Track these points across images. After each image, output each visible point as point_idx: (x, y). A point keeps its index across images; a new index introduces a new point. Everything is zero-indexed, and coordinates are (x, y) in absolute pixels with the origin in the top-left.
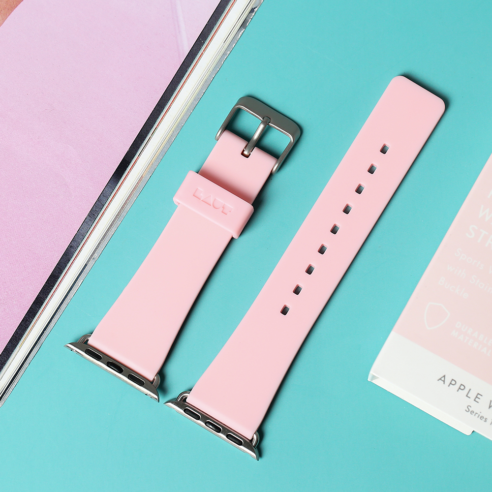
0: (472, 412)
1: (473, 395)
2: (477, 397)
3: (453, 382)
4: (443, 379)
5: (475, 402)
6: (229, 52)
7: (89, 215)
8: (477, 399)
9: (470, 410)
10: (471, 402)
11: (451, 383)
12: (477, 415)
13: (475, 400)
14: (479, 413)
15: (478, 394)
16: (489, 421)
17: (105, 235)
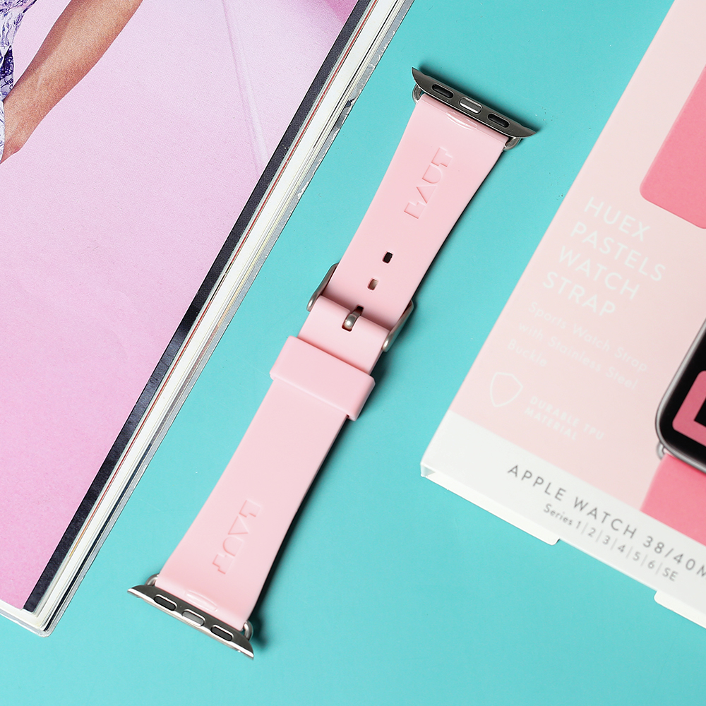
0: (553, 512)
1: (553, 490)
2: (558, 493)
3: (527, 475)
4: (514, 470)
5: (556, 499)
6: (321, 160)
7: (150, 380)
8: (559, 496)
9: (550, 511)
10: (551, 499)
11: (525, 476)
12: (559, 517)
13: (556, 497)
14: (562, 514)
15: (560, 489)
16: (575, 523)
17: (173, 405)
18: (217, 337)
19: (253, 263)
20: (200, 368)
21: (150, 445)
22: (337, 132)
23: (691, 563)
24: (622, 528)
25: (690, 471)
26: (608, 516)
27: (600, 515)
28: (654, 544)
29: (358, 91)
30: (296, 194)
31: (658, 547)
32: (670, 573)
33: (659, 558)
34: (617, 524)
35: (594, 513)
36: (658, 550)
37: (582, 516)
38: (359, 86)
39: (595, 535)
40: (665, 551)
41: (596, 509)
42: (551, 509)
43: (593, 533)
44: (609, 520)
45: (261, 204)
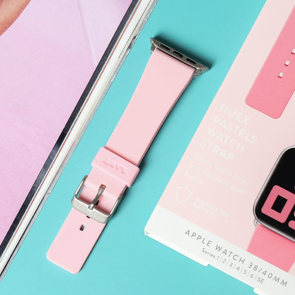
0: (206, 252)
1: (206, 242)
2: (208, 243)
3: (194, 234)
4: (188, 232)
5: (207, 246)
6: (122, 64)
7: (43, 168)
8: (209, 244)
9: (205, 251)
10: (205, 246)
11: (193, 235)
12: (209, 254)
13: (207, 245)
14: (210, 253)
15: (209, 241)
16: (216, 257)
17: (54, 179)
18: (74, 147)
19: (91, 112)
20: (67, 161)
21: (44, 198)
22: (129, 51)
23: (271, 275)
24: (238, 259)
25: (269, 232)
26: (232, 254)
27: (228, 253)
28: (253, 266)
29: (139, 32)
30: (111, 80)
31: (255, 268)
32: (261, 280)
33: (255, 273)
34: (236, 257)
35: (225, 252)
36: (255, 269)
37: (219, 254)
38: (139, 29)
39: (226, 262)
40: (258, 269)
41: (226, 250)
42: (205, 250)
43: (225, 261)
44: (232, 255)
45: (94, 85)
